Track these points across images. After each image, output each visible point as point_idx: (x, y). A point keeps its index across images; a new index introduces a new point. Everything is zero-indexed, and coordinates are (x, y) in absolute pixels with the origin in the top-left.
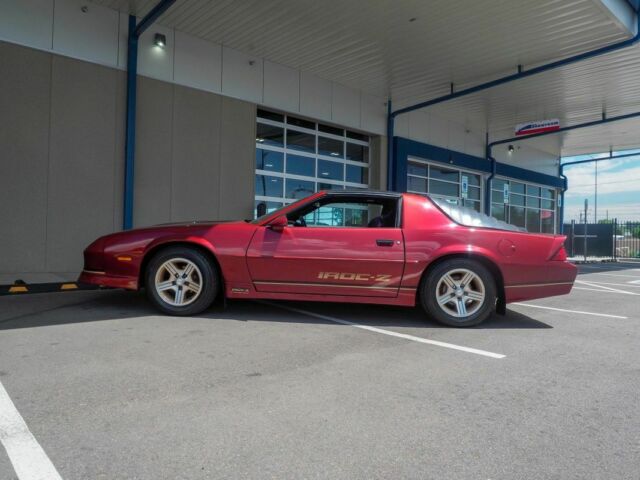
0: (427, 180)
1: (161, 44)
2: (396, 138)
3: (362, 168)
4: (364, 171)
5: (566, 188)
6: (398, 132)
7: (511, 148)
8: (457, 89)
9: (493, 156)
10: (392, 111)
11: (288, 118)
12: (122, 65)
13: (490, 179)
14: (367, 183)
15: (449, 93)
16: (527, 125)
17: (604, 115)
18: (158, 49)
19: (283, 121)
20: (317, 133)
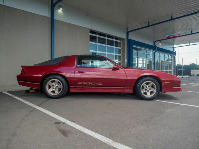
0: (138, 53)
1: (61, 9)
2: (129, 40)
3: (119, 49)
4: (120, 50)
5: (175, 55)
6: (130, 38)
7: (160, 42)
8: (150, 24)
9: (156, 45)
10: (128, 31)
11: (98, 33)
12: (49, 16)
13: (155, 52)
14: (120, 54)
15: (148, 25)
16: (169, 35)
17: (192, 32)
18: (60, 11)
19: (96, 34)
20: (106, 38)
